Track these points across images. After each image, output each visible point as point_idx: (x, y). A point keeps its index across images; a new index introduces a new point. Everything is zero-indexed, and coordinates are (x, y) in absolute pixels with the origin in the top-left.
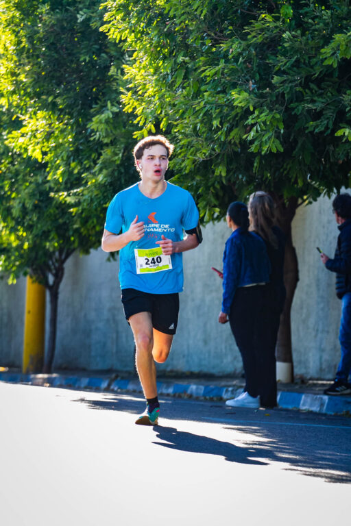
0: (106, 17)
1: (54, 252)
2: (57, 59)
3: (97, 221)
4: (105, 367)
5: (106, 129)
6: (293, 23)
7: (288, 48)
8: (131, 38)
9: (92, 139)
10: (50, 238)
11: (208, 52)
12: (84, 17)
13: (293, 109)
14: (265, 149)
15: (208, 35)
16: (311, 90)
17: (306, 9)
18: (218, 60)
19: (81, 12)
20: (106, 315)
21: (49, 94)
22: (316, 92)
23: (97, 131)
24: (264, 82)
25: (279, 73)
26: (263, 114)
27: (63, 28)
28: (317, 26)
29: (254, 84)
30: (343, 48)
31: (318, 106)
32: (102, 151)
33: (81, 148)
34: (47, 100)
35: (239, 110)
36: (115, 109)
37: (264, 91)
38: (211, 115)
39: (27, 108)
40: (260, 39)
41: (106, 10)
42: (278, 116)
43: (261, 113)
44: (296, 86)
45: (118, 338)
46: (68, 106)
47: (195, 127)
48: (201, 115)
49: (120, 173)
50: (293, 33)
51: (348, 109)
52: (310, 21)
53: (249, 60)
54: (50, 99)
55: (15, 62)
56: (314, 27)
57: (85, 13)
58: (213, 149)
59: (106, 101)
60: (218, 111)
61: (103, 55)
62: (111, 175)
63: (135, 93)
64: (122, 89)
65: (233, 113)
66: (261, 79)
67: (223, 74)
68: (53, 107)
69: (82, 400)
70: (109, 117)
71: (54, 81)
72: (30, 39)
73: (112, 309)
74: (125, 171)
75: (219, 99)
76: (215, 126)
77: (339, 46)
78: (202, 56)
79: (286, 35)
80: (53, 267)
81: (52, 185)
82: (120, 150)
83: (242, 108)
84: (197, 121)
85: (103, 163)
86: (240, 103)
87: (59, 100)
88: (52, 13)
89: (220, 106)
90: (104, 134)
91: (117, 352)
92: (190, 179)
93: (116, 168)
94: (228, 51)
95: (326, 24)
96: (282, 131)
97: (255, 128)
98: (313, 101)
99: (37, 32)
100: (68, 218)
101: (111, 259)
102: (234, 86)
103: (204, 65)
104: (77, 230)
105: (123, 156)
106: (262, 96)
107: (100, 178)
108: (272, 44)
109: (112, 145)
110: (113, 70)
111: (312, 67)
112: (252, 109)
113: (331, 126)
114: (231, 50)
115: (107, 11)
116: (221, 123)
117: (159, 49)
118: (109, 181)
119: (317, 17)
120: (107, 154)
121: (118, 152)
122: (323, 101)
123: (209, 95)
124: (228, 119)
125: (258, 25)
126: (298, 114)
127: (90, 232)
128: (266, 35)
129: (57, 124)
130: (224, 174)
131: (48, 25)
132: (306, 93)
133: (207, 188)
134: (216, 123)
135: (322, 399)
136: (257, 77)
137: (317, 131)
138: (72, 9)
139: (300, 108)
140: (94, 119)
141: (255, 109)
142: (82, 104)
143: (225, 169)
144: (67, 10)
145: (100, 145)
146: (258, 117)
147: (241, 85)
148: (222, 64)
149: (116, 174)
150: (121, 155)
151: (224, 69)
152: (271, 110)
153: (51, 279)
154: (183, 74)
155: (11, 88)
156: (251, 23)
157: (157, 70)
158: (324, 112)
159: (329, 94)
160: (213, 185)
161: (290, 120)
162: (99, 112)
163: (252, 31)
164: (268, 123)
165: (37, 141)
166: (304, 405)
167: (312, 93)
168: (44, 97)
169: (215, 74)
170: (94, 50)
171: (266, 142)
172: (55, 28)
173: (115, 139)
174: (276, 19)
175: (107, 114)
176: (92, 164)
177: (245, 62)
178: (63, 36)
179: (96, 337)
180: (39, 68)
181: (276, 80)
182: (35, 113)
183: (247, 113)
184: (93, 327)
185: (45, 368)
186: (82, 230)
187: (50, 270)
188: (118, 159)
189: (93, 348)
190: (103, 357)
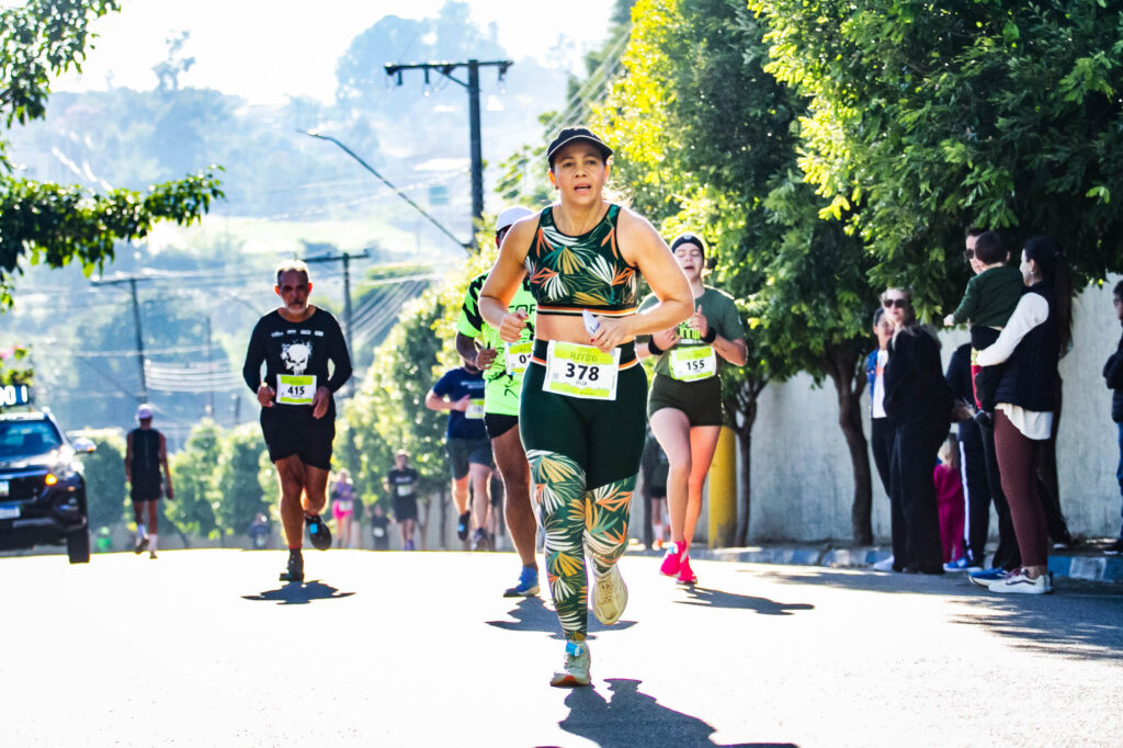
0: (773, 52)
1: (742, 382)
2: (718, 116)
3: (792, 335)
4: (822, 537)
5: (787, 207)
6: (1022, 47)
7: (1016, 80)
8: (808, 79)
9: (769, 221)
11: (910, 92)
12: (752, 57)
13: (1027, 163)
14: (994, 222)
15: (909, 69)
16: (1051, 136)
17: (1039, 27)
18: (924, 102)
19: (748, 51)
20: (819, 465)
21: (710, 163)
22: (1058, 138)
23: (776, 210)
24: (986, 127)
25: (1005, 114)
26: (986, 172)
27: (725, 74)
28: (1054, 49)
29: (972, 132)
30: (1089, 77)
31: (1061, 156)
32: (784, 237)
33: (757, 234)
34: (707, 172)
35: (954, 169)
36: (798, 180)
37: (987, 141)
38: (917, 175)
39: (682, 183)
40: (977, 72)
41: (771, 42)
42: (1006, 173)
43: (983, 170)
44: (1029, 131)
45: (836, 496)
46: (738, 179)
47: (896, 193)
48: (904, 176)
49: (809, 264)
50: (1022, 59)
51: (1101, 160)
52: (1044, 42)
53: (963, 100)
54: (712, 170)
55: (664, 122)
56: (1049, 50)
57: (753, 51)
58: (922, 222)
59: (786, 169)
60: (926, 169)
61: (781, 107)
62: (797, 268)
63: (817, 153)
64: (799, 150)
65: (948, 173)
66: (982, 124)
67: (929, 119)
68: (718, 181)
69: (773, 574)
70: (790, 191)
71: (717, 146)
72: (683, 90)
73: (828, 458)
74: (817, 262)
75: (927, 154)
76: (923, 190)
77: (1083, 74)
78: (902, 96)
79: (1013, 62)
80: (741, 403)
83: (957, 164)
84: (899, 184)
85: (786, 253)
86: (954, 158)
87: (726, 172)
88: (709, 53)
89: (930, 164)
90: (786, 215)
91: (836, 517)
92: (899, 269)
93: (803, 259)
94: (934, 87)
95: (1067, 45)
96: (1013, 194)
97: (975, 191)
98: (1054, 151)
99: (691, 81)
101: (816, 386)
102: (947, 135)
103: (904, 109)
104: (766, 351)
105: (812, 243)
106: (983, 147)
107: (783, 273)
108: (994, 77)
109: (797, 228)
110: (793, 126)
111: (1050, 105)
112: (971, 165)
113: (1079, 184)
114: (937, 86)
115: (773, 44)
116: (932, 187)
117: (844, 92)
118: (794, 275)
119: (1053, 36)
120: (790, 241)
121: (805, 237)
122: (1067, 149)
123: (914, 150)
124: (941, 180)
125: (973, 52)
126: (1034, 168)
127: (784, 351)
128: (986, 65)
129: (725, 204)
130: (941, 259)
131: (704, 70)
132: (1045, 141)
133: (923, 280)
134: (924, 187)
135: (1097, 563)
136: (977, 121)
137: (1060, 190)
138: (736, 47)
139: (1037, 161)
140: (771, 195)
141: (974, 164)
142: (755, 176)
143: (943, 252)
144: (730, 49)
145: (781, 229)
146: (979, 175)
147: (955, 133)
148: (928, 106)
149: (804, 267)
150: (809, 242)
151: (929, 113)
152: (997, 165)
153: (740, 419)
154: (879, 124)
155: (661, 159)
156: (965, 50)
157: (845, 120)
158: (1070, 165)
159: (1076, 140)
160: (930, 275)
161: (1023, 177)
162: (778, 184)
163: (966, 61)
164: (993, 183)
165: (698, 228)
166: (1075, 572)
167: (1053, 140)
168: (703, 168)
169: (919, 118)
170: (767, 100)
171: (995, 212)
172: (715, 74)
173: (801, 220)
174: (998, 43)
175: (787, 188)
176: (773, 255)
177: (959, 102)
178: (725, 84)
179: (808, 497)
180: (696, 128)
181: (1001, 122)
182: (694, 191)
183: (965, 170)
184: (803, 484)
185: (737, 540)
186: (773, 349)
187: (738, 407)
188: (806, 247)
189: (805, 511)
190: (818, 522)
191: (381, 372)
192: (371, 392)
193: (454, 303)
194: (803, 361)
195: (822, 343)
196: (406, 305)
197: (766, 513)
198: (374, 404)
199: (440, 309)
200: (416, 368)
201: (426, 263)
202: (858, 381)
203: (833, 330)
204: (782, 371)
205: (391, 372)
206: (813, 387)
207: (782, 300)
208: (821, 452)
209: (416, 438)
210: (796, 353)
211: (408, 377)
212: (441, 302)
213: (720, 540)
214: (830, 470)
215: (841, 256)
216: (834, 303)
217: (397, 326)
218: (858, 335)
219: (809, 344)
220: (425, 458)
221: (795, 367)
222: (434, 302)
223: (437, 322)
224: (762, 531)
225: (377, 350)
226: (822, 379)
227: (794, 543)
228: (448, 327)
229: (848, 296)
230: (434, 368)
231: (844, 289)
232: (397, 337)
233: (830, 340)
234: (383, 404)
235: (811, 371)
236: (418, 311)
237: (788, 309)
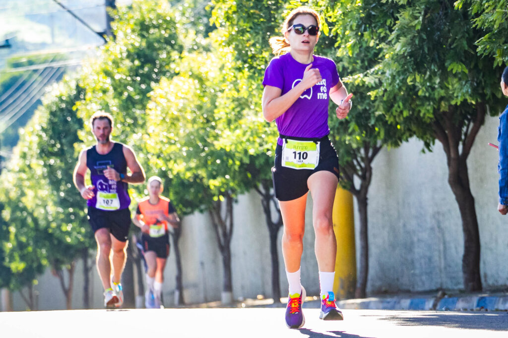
1: (358, 149)
3: (404, 104)
10: (350, 130)
20: (430, 222)
32: (398, 15)
33: (373, 13)
45: (445, 248)
49: (422, 40)
62: (411, 43)
73: (437, 215)
74: (428, 37)
80: (358, 168)
81: (346, 65)
82: (420, 13)
85: (401, 29)
91: (445, 268)
93: (416, 34)
100: (369, 104)
101: (426, 150)
104: (380, 119)
105: (423, 20)
107: (398, 48)
109: (410, 7)
120: (404, 18)
121: (418, 15)
127: (397, 119)
145: (396, 8)
149: (417, 42)
150: (421, 18)
153: (357, 182)
165: (319, 9)
176: (388, 32)
179: (419, 251)
184: (415, 239)
185: (358, 292)
186: (387, 118)
187: (355, 171)
188: (418, 24)
189: (417, 265)
190: (429, 274)
191: (26, 150)
192: (17, 169)
193: (93, 85)
194: (414, 128)
195: (431, 111)
196: (48, 89)
197: (382, 266)
198: (21, 180)
199: (80, 91)
200: (58, 146)
201: (63, 51)
202: (464, 144)
203: (442, 98)
204: (394, 137)
205: (36, 150)
206: (423, 151)
207: (398, 73)
208: (430, 211)
209: (61, 210)
210: (408, 120)
211: (50, 154)
212: (81, 85)
213: (342, 292)
214: (439, 227)
215: (449, 31)
216: (445, 74)
217: (40, 107)
218: (465, 102)
219: (419, 111)
220: (68, 228)
221: (407, 134)
222: (73, 85)
223: (78, 103)
224: (378, 284)
225: (22, 131)
226: (431, 144)
227: (408, 293)
228: (89, 107)
229: (457, 68)
230: (76, 145)
231: (454, 61)
232: (40, 119)
233: (439, 108)
234: (28, 179)
235: (421, 137)
236: (58, 94)
237: (404, 81)
